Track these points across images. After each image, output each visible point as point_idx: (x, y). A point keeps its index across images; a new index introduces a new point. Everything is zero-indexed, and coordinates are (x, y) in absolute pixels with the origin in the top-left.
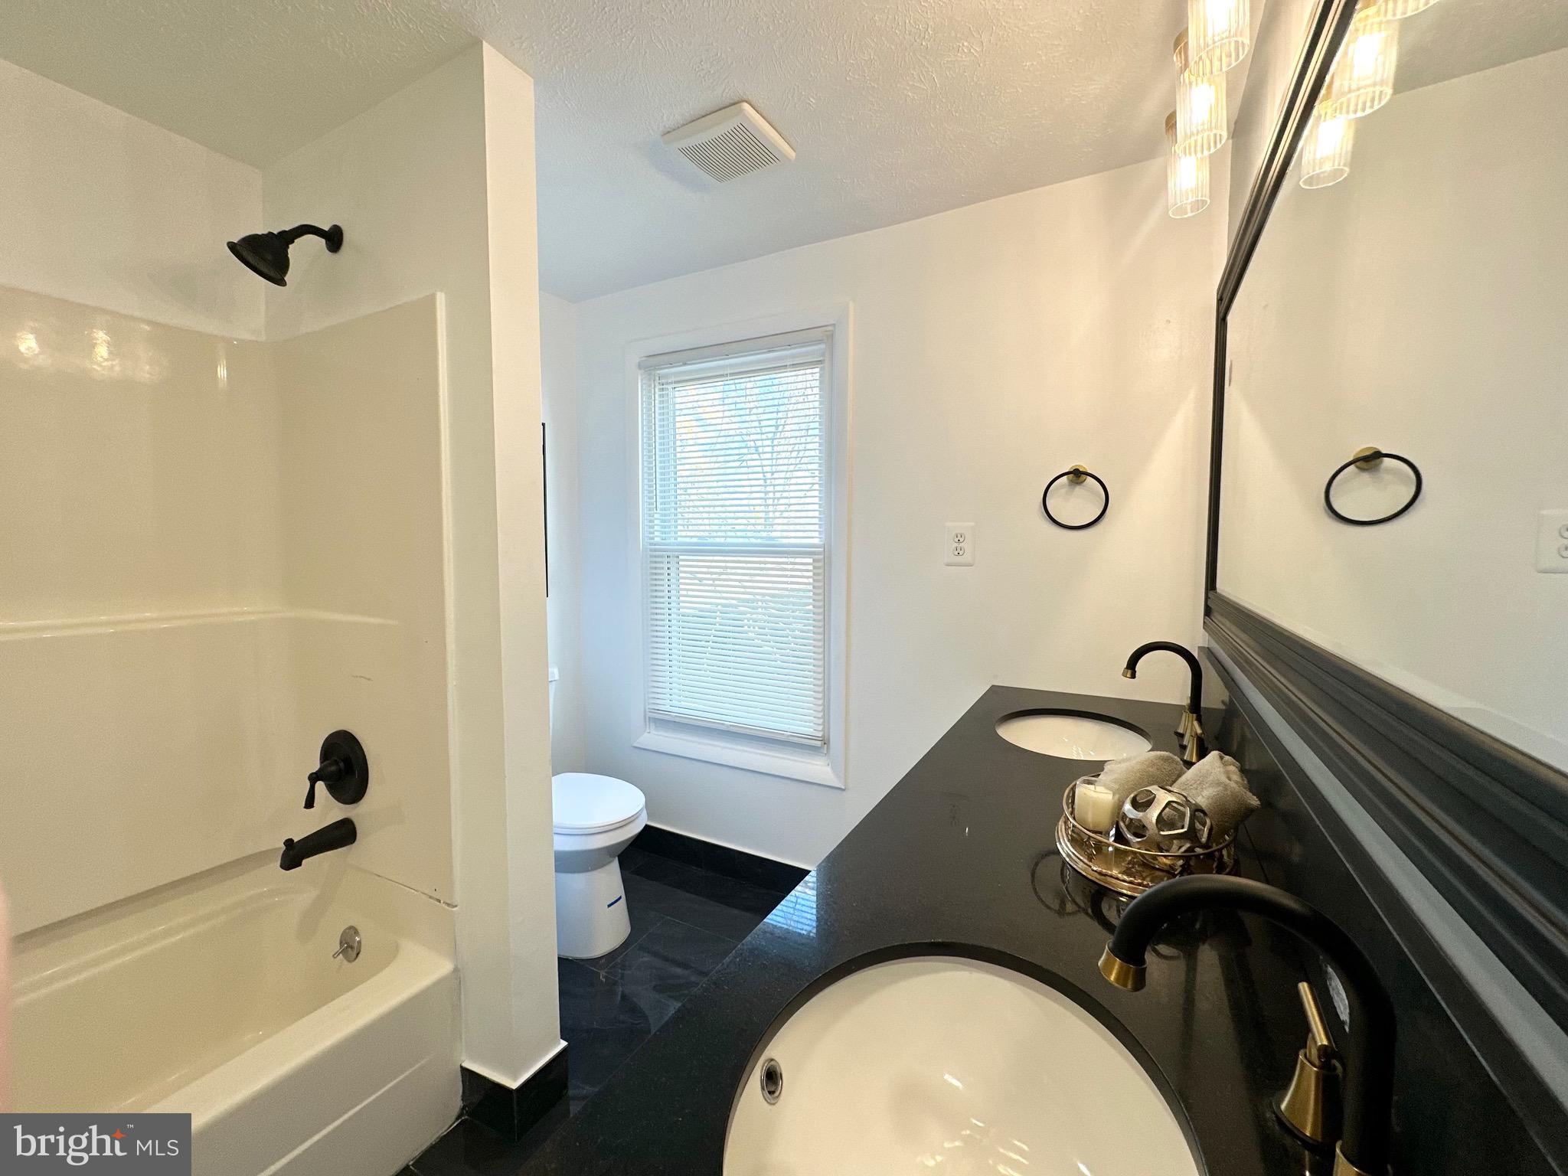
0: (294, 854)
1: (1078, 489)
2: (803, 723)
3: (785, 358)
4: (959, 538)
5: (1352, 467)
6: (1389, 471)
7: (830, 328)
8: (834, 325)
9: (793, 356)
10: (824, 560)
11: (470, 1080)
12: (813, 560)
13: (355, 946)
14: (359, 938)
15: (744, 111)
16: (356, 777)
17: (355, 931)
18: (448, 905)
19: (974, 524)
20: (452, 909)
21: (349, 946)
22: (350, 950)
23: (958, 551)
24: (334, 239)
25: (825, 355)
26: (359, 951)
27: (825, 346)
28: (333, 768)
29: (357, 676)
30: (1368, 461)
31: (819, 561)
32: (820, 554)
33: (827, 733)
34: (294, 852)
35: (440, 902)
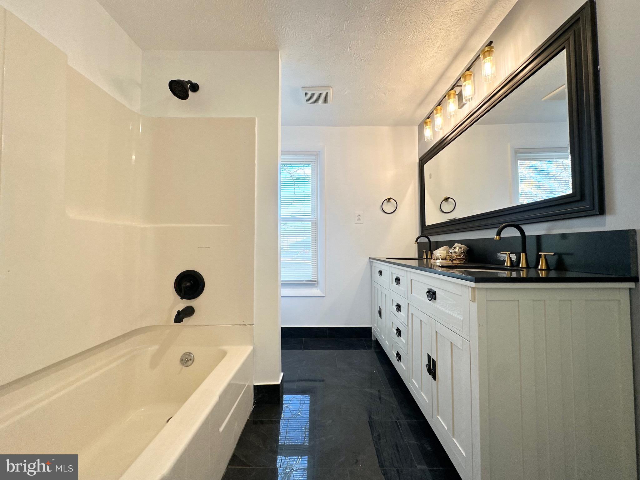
0: (180, 317)
1: (389, 203)
2: (308, 277)
3: (303, 159)
4: (359, 216)
5: (444, 201)
6: (450, 202)
7: (317, 152)
8: (320, 151)
9: (305, 159)
11: (258, 389)
12: (312, 223)
13: (192, 358)
14: (193, 355)
15: (330, 89)
16: (201, 286)
17: (190, 353)
18: (250, 325)
19: (362, 212)
20: (252, 326)
21: (189, 359)
22: (189, 361)
23: (359, 220)
24: (195, 88)
25: (315, 160)
26: (194, 360)
27: (315, 157)
28: (188, 284)
29: (201, 247)
30: (447, 199)
31: (314, 223)
32: (313, 221)
33: (317, 279)
34: (181, 316)
35: (246, 325)
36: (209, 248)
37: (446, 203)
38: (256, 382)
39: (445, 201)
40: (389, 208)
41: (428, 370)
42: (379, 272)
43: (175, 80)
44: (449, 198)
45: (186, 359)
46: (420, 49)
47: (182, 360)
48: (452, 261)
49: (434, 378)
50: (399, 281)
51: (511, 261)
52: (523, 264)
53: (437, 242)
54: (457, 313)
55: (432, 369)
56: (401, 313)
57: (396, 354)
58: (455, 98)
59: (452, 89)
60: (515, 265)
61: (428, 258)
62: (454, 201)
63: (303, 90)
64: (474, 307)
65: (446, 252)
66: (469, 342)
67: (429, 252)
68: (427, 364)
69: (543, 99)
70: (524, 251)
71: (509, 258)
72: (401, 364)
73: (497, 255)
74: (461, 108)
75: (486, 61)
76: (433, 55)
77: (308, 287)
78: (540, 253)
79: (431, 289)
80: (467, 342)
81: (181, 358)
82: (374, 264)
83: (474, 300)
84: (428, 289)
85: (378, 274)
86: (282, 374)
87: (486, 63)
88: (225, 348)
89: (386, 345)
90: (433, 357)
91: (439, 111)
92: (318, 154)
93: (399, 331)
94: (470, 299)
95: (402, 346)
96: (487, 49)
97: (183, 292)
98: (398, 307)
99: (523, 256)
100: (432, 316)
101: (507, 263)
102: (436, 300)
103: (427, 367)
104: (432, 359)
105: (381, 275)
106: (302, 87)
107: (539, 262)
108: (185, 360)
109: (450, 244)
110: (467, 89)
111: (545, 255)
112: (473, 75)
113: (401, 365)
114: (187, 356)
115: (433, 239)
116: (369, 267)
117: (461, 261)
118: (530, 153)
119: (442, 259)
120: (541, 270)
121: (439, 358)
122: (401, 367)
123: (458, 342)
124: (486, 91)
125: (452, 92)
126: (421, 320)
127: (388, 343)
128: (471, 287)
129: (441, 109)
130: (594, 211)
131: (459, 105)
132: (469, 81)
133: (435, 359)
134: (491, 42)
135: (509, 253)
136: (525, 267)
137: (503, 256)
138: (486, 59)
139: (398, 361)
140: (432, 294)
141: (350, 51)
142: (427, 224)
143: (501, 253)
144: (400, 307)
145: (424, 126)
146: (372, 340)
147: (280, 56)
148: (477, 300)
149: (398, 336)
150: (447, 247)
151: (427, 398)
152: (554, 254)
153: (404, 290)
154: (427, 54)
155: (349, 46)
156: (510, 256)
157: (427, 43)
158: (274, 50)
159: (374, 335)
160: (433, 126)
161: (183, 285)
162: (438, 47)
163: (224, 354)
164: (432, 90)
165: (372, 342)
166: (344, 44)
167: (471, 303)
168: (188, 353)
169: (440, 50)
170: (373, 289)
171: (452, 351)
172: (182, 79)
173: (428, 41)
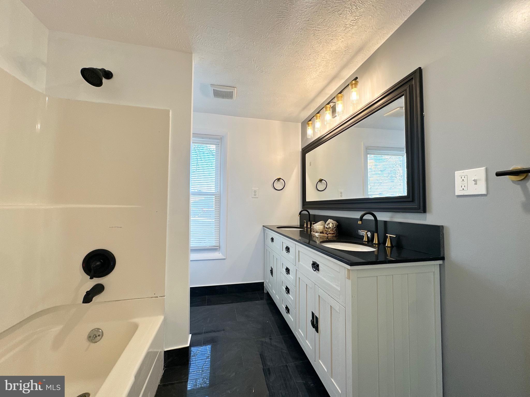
1: (279, 182)
2: (211, 242)
4: (255, 192)
6: (324, 183)
7: (221, 137)
8: (223, 136)
9: (211, 141)
10: (218, 198)
11: (168, 354)
12: (215, 197)
13: (101, 334)
14: (101, 330)
15: (235, 90)
16: (112, 264)
17: (98, 329)
18: (162, 297)
19: (258, 188)
20: (163, 297)
21: (97, 335)
22: (98, 337)
23: (255, 195)
24: (109, 75)
25: (219, 143)
26: (102, 335)
27: (219, 141)
28: (98, 263)
29: (112, 227)
30: (321, 181)
31: (217, 197)
32: (217, 195)
33: (219, 244)
34: (90, 296)
35: (157, 297)
36: (121, 227)
37: (320, 183)
38: (166, 348)
39: (320, 182)
40: (279, 185)
41: (312, 324)
42: (271, 239)
43: (87, 67)
44: (323, 180)
45: (94, 335)
46: (307, 72)
47: (89, 337)
48: (327, 234)
49: (317, 330)
50: (289, 250)
51: (368, 237)
52: (376, 241)
53: (314, 216)
54: (336, 284)
55: (315, 323)
56: (290, 275)
57: (286, 308)
58: (330, 110)
59: (328, 104)
60: (370, 240)
61: (308, 227)
62: (325, 182)
63: (211, 87)
64: (349, 282)
65: (322, 227)
66: (345, 308)
67: (309, 223)
68: (312, 320)
69: (385, 115)
70: (377, 232)
71: (366, 235)
72: (290, 315)
73: (358, 231)
74: (334, 118)
75: (353, 91)
76: (316, 77)
77: (211, 251)
78: (387, 235)
79: (315, 262)
80: (343, 308)
81: (89, 334)
82: (266, 232)
83: (349, 278)
84: (313, 262)
85: (270, 240)
86: (191, 335)
87: (353, 92)
88: (136, 320)
89: (277, 298)
90: (316, 314)
91: (318, 118)
92: (221, 139)
93: (287, 290)
94: (346, 276)
95: (290, 301)
96: (354, 82)
97: (92, 272)
98: (288, 270)
99: (376, 235)
100: (316, 283)
101: (365, 239)
102: (319, 271)
103: (311, 322)
104: (316, 316)
105: (273, 242)
106: (211, 84)
107: (386, 242)
108: (93, 337)
109: (325, 219)
110: (339, 107)
111: (390, 236)
112: (343, 97)
113: (289, 317)
114: (95, 333)
115: (312, 212)
116: (263, 234)
117: (333, 234)
118: (375, 150)
119: (321, 233)
120: (388, 247)
121: (321, 316)
122: (289, 319)
123: (337, 307)
124: (351, 111)
125: (328, 106)
126: (306, 284)
127: (279, 297)
128: (347, 268)
129: (319, 116)
130: (420, 210)
131: (332, 115)
132: (340, 101)
133: (318, 317)
134: (357, 78)
135: (367, 231)
136: (377, 243)
137: (362, 233)
138: (353, 89)
139: (287, 313)
140: (316, 266)
141: (253, 64)
142: (308, 200)
143: (361, 230)
144: (289, 270)
145: (307, 126)
146: (264, 292)
147: (194, 59)
148: (351, 279)
149: (287, 293)
150: (323, 222)
151: (311, 345)
152: (396, 237)
153: (293, 257)
154: (312, 75)
155: (253, 60)
156: (367, 234)
157: (312, 68)
158: (189, 54)
159: (266, 289)
160: (314, 128)
161: (93, 265)
162: (320, 72)
163: (135, 327)
164: (313, 100)
165: (264, 294)
166: (249, 58)
167: (347, 280)
168: (96, 330)
169: (321, 75)
170: (265, 252)
171: (331, 312)
172: (95, 67)
173: (313, 67)
